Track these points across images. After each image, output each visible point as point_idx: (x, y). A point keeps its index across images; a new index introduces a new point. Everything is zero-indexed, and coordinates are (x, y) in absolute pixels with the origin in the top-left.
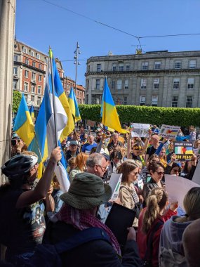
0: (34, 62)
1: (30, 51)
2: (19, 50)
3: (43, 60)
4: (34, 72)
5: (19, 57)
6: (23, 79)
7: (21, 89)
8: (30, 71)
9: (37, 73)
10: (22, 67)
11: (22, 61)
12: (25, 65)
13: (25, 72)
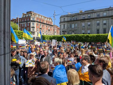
0: (41, 20)
2: (35, 16)
3: (44, 19)
4: (41, 24)
6: (37, 27)
7: (36, 31)
8: (39, 23)
9: (42, 24)
10: (36, 22)
11: (36, 20)
13: (37, 24)
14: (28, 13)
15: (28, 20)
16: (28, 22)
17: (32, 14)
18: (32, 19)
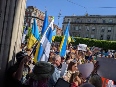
0: (42, 17)
1: (41, 13)
2: (36, 12)
4: (42, 21)
5: (36, 15)
8: (40, 21)
11: (37, 17)
12: (38, 18)
13: (38, 21)
14: (29, 8)
15: (29, 15)
16: (28, 18)
17: (34, 10)
18: (33, 15)
